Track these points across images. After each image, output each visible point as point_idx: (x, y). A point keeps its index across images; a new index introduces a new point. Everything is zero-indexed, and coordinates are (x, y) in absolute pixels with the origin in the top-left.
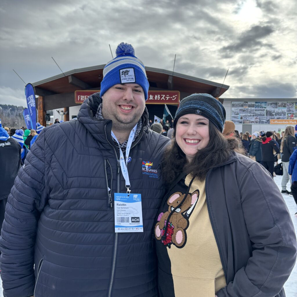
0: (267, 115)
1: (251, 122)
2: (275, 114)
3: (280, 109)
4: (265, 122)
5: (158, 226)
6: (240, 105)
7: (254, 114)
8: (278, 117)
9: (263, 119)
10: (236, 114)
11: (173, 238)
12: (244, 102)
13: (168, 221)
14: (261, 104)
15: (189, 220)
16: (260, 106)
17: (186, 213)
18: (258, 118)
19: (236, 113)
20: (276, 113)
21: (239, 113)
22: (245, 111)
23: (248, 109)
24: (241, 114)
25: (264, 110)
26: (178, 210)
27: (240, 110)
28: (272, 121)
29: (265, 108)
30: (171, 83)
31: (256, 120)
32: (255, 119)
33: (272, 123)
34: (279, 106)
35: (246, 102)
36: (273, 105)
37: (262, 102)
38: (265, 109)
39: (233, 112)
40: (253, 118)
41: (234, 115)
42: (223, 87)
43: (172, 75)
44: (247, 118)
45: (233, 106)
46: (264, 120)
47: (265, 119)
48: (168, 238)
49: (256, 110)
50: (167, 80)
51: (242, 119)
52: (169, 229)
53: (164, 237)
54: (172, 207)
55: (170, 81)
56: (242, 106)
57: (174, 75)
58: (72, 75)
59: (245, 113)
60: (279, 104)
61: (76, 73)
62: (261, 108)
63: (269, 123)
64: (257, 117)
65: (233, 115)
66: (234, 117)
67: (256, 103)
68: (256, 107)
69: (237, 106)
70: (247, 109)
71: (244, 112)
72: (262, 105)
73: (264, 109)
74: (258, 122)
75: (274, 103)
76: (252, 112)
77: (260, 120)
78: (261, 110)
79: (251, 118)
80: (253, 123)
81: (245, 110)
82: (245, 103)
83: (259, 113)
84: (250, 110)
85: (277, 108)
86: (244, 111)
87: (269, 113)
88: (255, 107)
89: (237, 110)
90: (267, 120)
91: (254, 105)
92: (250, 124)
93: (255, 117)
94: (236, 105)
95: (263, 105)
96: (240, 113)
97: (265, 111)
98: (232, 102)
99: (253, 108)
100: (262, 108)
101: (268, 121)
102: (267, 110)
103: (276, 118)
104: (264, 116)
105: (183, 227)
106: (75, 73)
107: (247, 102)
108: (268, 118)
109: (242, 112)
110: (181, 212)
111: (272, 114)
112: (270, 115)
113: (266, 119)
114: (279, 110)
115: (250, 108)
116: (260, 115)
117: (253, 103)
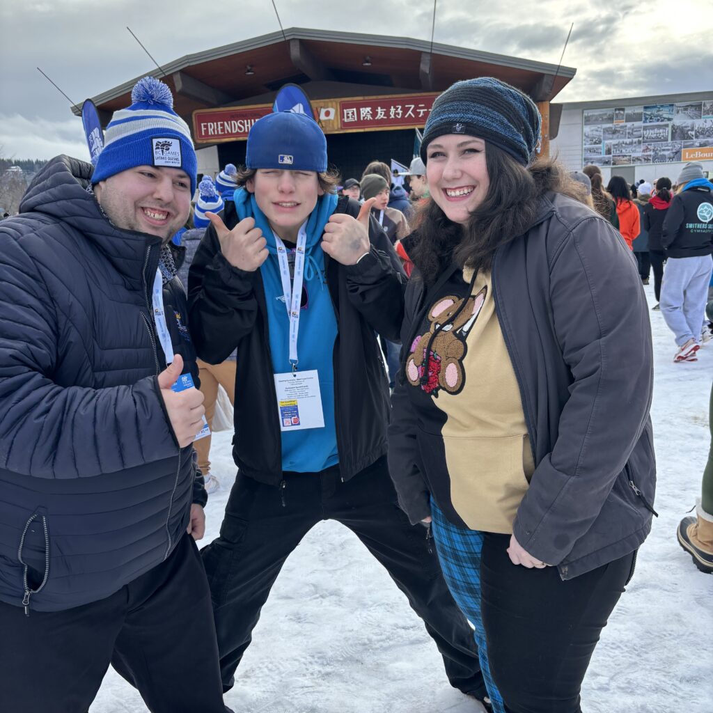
0: (673, 138)
1: (634, 161)
2: (696, 134)
3: (708, 120)
4: (670, 158)
5: (412, 360)
6: (605, 117)
7: (641, 139)
8: (702, 140)
9: (664, 150)
10: (595, 143)
11: (440, 379)
12: (614, 109)
13: (429, 349)
14: (658, 111)
15: (468, 341)
16: (657, 116)
17: (462, 330)
18: (651, 147)
19: (594, 140)
20: (697, 132)
21: (602, 138)
22: (619, 131)
23: (626, 126)
24: (607, 142)
25: (667, 126)
26: (448, 328)
27: (606, 130)
28: (687, 154)
29: (669, 119)
30: (428, 72)
31: (646, 154)
32: (644, 151)
33: (687, 157)
34: (707, 112)
35: (619, 110)
36: (690, 111)
37: (662, 106)
38: (670, 123)
39: (587, 137)
40: (638, 150)
41: (591, 144)
42: (559, 74)
43: (429, 51)
44: (624, 151)
45: (588, 121)
46: (666, 153)
47: (668, 150)
48: (431, 379)
49: (645, 128)
50: (419, 66)
51: (610, 153)
52: (432, 363)
53: (424, 379)
54: (436, 324)
55: (425, 67)
56: (610, 119)
57: (433, 52)
58: (182, 71)
59: (618, 138)
60: (704, 105)
61: (191, 64)
62: (658, 120)
63: (679, 159)
64: (649, 147)
65: (588, 146)
66: (590, 150)
67: (646, 108)
68: (646, 119)
69: (596, 120)
70: (622, 127)
71: (615, 136)
72: (660, 113)
73: (666, 122)
74: (651, 158)
75: (692, 106)
76: (635, 133)
77: (656, 153)
78: (659, 127)
79: (634, 149)
80: (639, 162)
81: (618, 129)
82: (617, 112)
83: (654, 136)
84: (630, 128)
85: (701, 117)
86: (614, 132)
87: (681, 134)
88: (643, 120)
89: (597, 131)
90: (674, 151)
91: (641, 114)
92: (632, 165)
93: (643, 147)
94: (594, 118)
95: (665, 113)
96: (604, 139)
97: (669, 129)
98: (585, 111)
99: (637, 124)
100: (662, 121)
101: (676, 153)
102: (673, 126)
103: (697, 144)
104: (667, 140)
105: (456, 356)
106: (189, 66)
107: (623, 110)
108: (677, 147)
109: (611, 136)
110: (453, 330)
111: (687, 133)
112: (683, 138)
113: (672, 149)
114: (705, 122)
115: (629, 124)
116: (657, 139)
117: (640, 110)
